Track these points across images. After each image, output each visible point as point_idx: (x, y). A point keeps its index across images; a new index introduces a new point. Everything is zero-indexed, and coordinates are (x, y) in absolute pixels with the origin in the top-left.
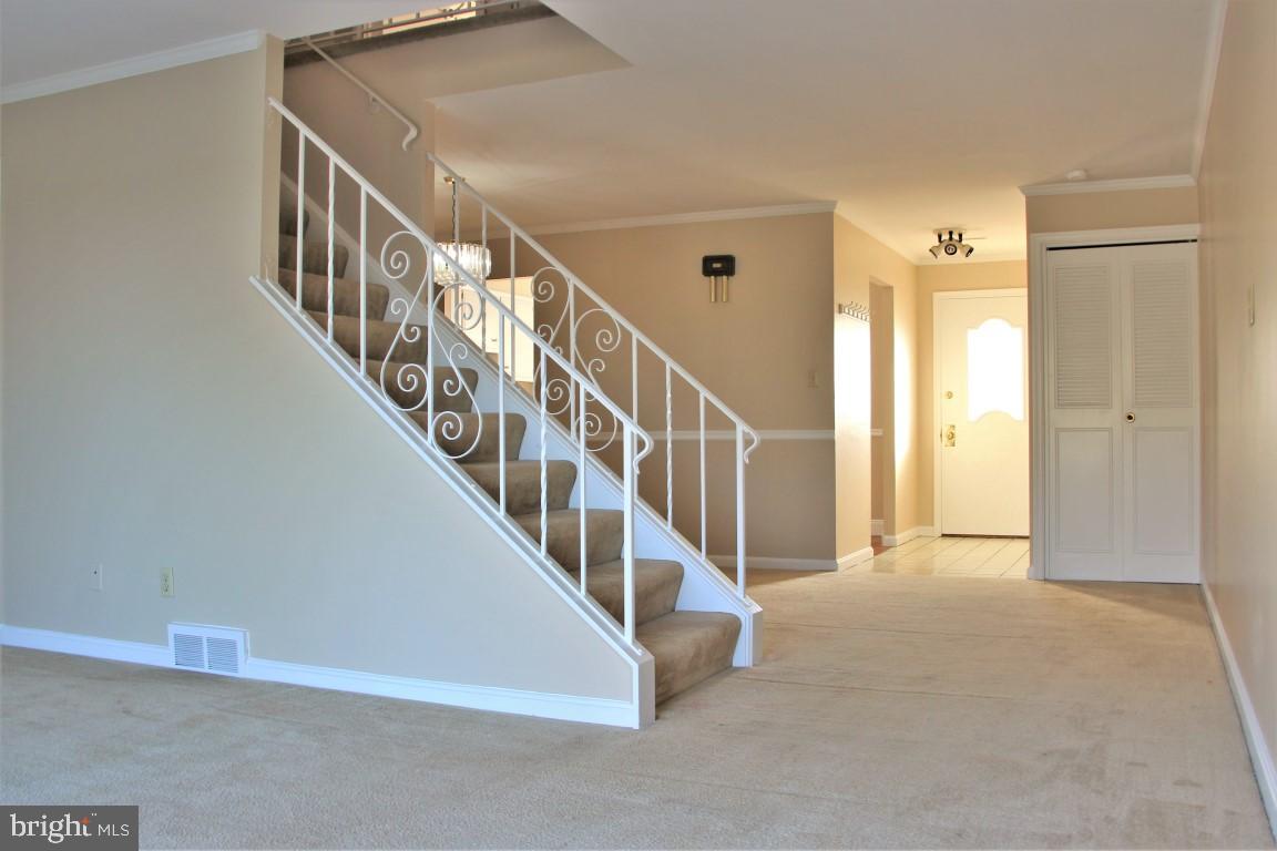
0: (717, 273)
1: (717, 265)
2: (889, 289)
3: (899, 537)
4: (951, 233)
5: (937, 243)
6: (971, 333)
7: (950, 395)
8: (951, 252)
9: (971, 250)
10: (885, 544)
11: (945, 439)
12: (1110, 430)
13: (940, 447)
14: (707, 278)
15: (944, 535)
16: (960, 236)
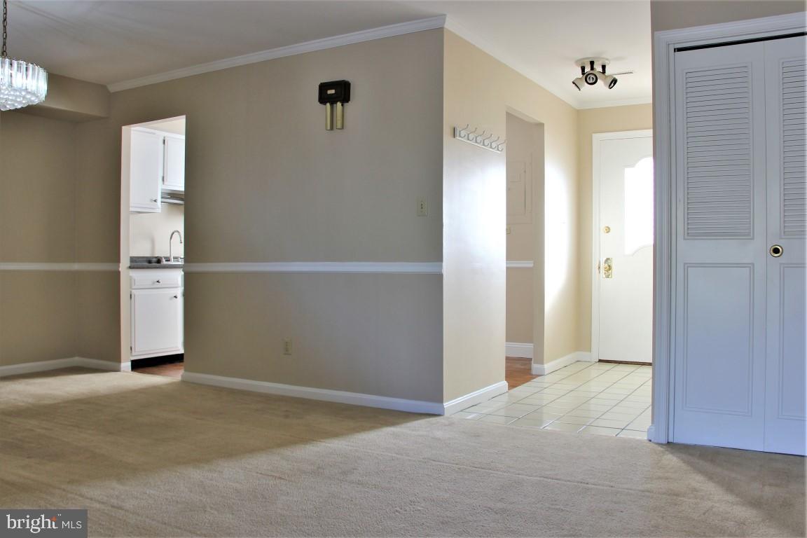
0: (332, 100)
1: (331, 92)
2: (541, 125)
3: (548, 366)
4: (592, 63)
5: (580, 75)
6: (628, 171)
7: (608, 230)
8: (591, 82)
9: (615, 81)
10: (534, 372)
11: (602, 271)
12: (751, 266)
13: (598, 278)
14: (322, 106)
15: (600, 361)
16: (604, 67)
